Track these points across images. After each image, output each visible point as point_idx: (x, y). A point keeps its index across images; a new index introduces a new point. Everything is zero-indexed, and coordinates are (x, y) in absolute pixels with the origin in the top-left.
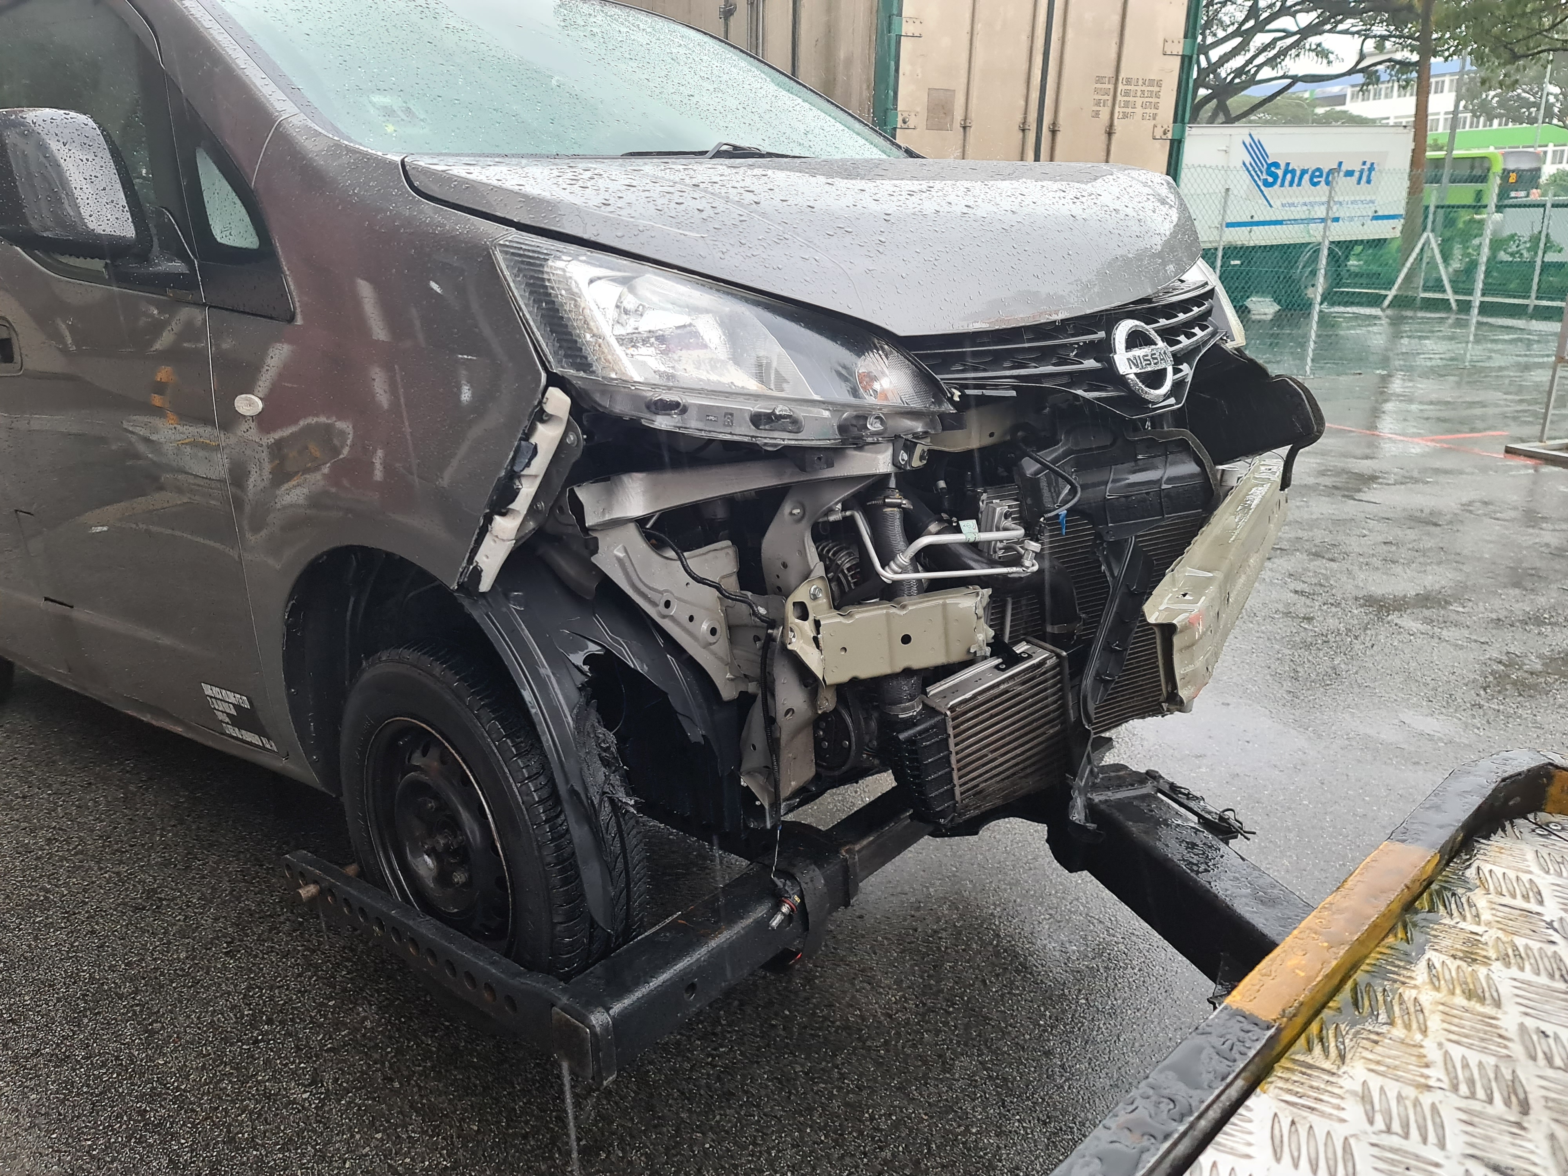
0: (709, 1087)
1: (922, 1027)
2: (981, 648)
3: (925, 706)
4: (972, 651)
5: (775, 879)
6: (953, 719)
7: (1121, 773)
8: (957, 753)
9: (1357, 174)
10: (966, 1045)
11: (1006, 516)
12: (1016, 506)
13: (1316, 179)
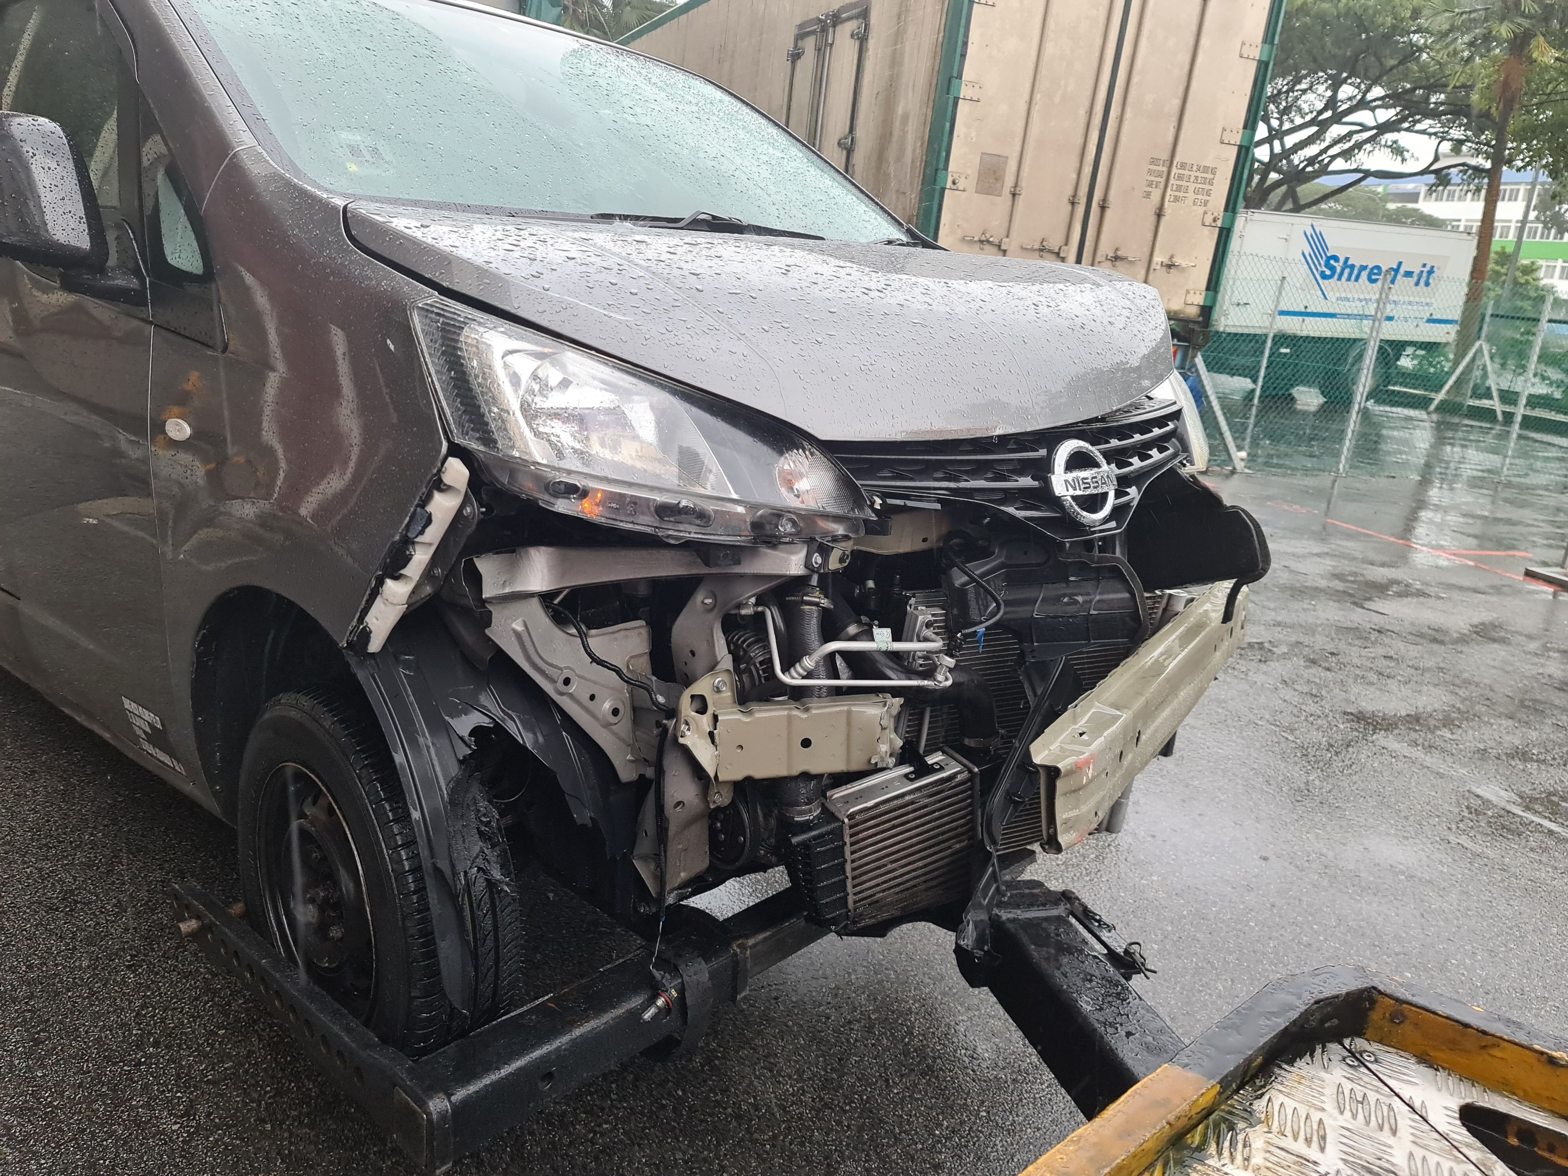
0: (584, 1167)
1: (814, 1123)
2: (882, 759)
3: (825, 810)
4: (873, 761)
5: (654, 971)
6: (851, 827)
7: (1036, 891)
8: (853, 861)
9: (1415, 276)
10: (855, 1148)
11: (928, 625)
12: (941, 615)
13: (1373, 277)
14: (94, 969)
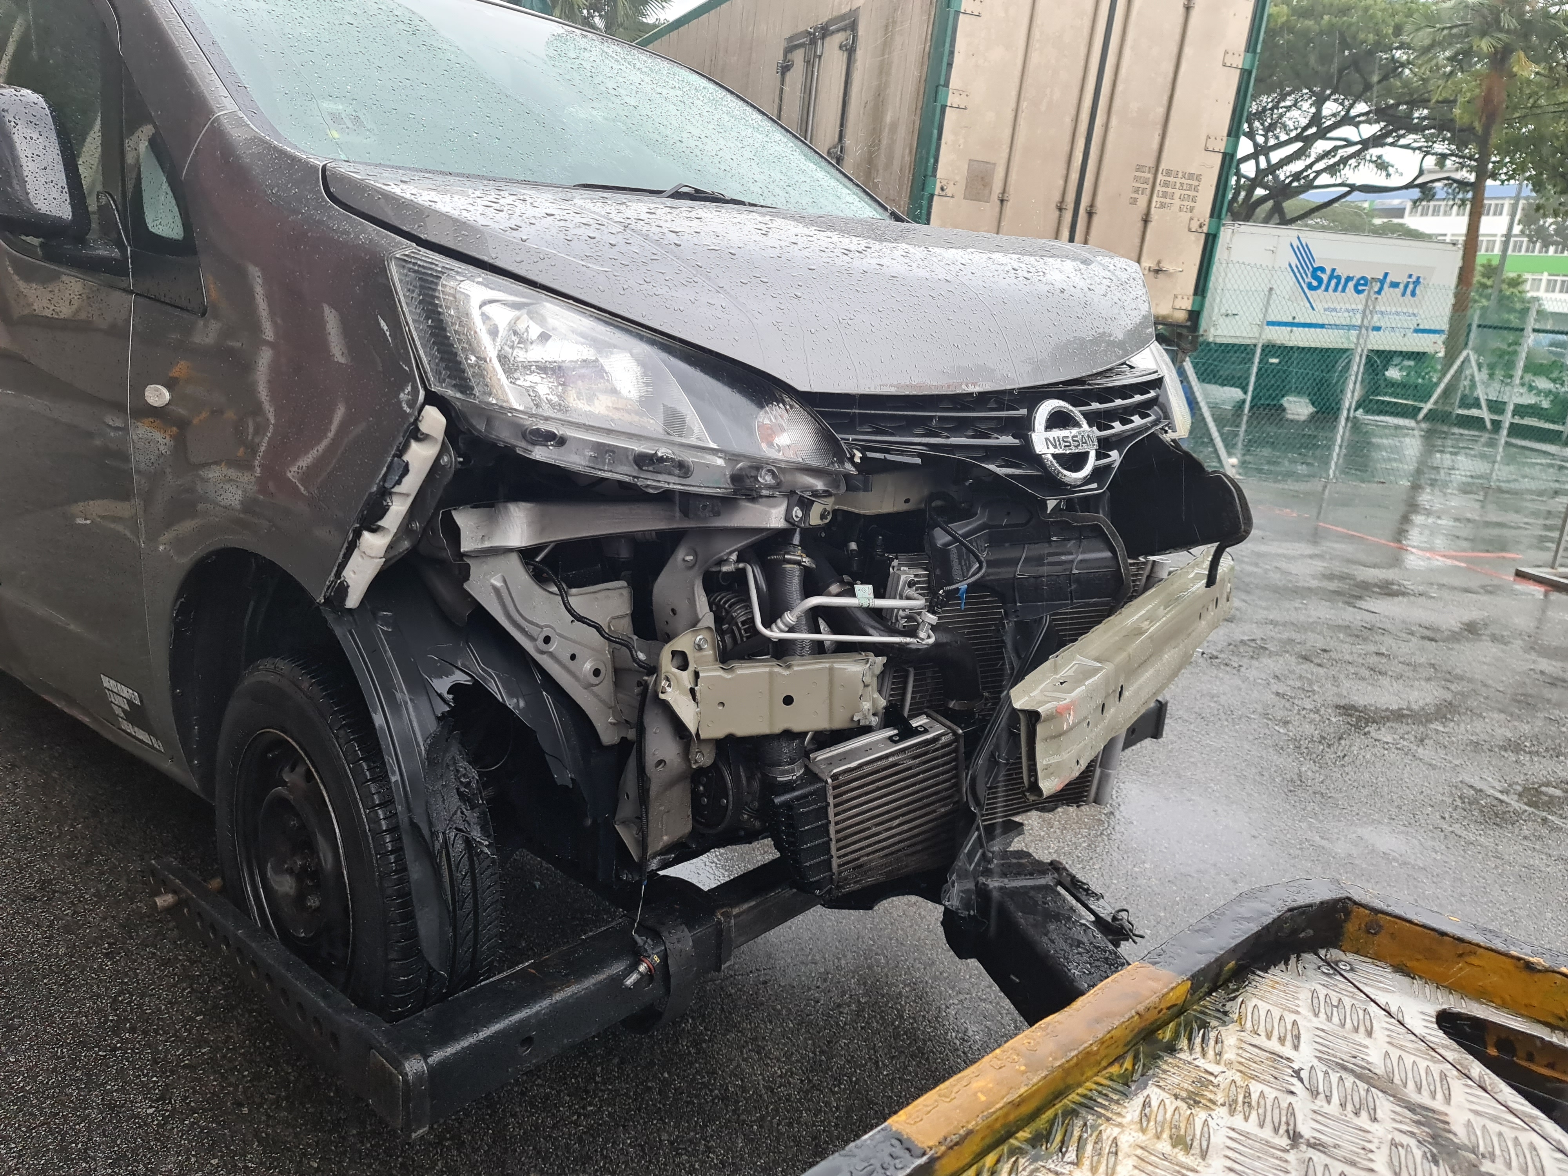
0: (567, 1147)
1: (802, 1104)
2: (865, 717)
3: (808, 771)
4: (856, 719)
5: (636, 936)
6: (834, 788)
7: (1024, 861)
8: (837, 823)
9: (1402, 286)
10: (844, 1129)
11: (911, 584)
12: (924, 576)
13: (1360, 288)
14: (71, 957)
